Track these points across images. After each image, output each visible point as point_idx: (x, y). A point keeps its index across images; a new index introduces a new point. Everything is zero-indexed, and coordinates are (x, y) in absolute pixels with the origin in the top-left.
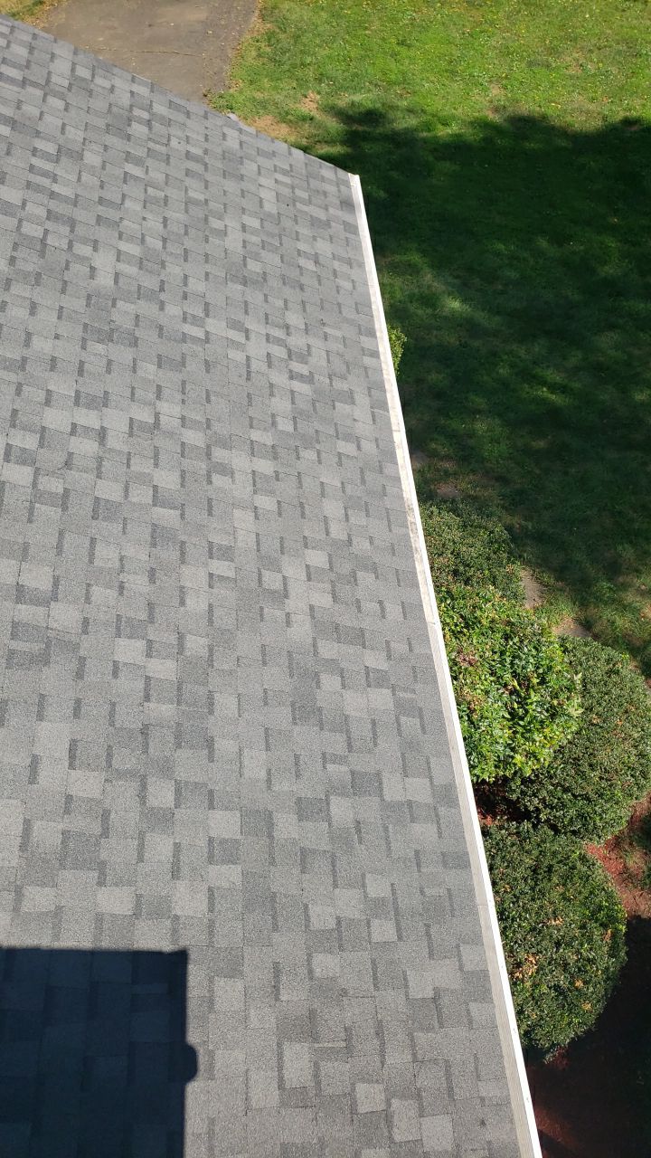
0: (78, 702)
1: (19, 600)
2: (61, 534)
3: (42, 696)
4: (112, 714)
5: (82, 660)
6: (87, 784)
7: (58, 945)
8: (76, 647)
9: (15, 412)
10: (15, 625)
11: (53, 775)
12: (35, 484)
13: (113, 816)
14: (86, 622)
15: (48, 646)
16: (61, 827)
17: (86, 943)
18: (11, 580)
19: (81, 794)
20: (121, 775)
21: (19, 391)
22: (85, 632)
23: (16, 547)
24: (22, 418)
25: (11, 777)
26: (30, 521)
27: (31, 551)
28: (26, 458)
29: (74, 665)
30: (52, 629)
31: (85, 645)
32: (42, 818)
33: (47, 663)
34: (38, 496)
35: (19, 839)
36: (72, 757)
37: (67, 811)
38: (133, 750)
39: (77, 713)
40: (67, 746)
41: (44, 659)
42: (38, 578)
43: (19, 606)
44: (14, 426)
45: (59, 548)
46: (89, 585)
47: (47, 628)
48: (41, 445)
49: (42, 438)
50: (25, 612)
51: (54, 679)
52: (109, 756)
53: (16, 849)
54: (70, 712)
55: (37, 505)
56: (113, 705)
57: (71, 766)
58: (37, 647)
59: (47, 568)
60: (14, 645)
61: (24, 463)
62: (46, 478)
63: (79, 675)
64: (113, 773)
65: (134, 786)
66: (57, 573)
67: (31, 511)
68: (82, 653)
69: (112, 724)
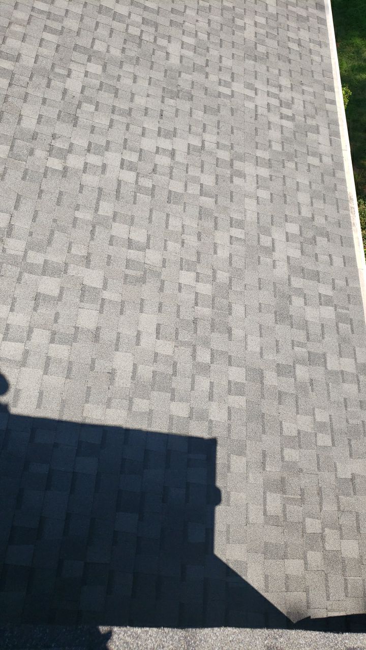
0: (161, 304)
1: (129, 247)
2: (151, 211)
3: (142, 300)
4: (178, 311)
5: (163, 282)
6: (165, 348)
7: (150, 429)
8: (160, 274)
9: (126, 140)
10: (128, 261)
11: (148, 341)
12: (137, 182)
13: (178, 365)
14: (164, 261)
15: (145, 273)
16: (152, 369)
17: (165, 430)
18: (126, 236)
19: (162, 352)
20: (183, 344)
21: (127, 128)
22: (164, 266)
23: (127, 218)
24: (129, 143)
25: (126, 341)
26: (135, 203)
27: (136, 220)
28: (132, 167)
29: (159, 284)
30: (147, 264)
31: (164, 273)
32: (143, 364)
33: (144, 283)
34: (139, 188)
35: (131, 374)
36: (158, 333)
37: (155, 361)
38: (189, 331)
39: (160, 310)
40: (155, 326)
41: (142, 280)
42: (139, 236)
43: (130, 251)
44: (125, 148)
45: (150, 219)
46: (166, 241)
47: (145, 263)
48: (140, 159)
49: (140, 155)
50: (133, 254)
51: (148, 291)
52: (177, 334)
53: (130, 378)
54: (156, 309)
55: (138, 194)
56: (179, 306)
57: (157, 338)
58: (139, 273)
59: (144, 230)
60: (128, 272)
61: (131, 170)
62: (143, 178)
63: (161, 289)
64: (179, 343)
65: (189, 351)
66: (149, 233)
67: (135, 197)
68: (163, 277)
69: (178, 316)
